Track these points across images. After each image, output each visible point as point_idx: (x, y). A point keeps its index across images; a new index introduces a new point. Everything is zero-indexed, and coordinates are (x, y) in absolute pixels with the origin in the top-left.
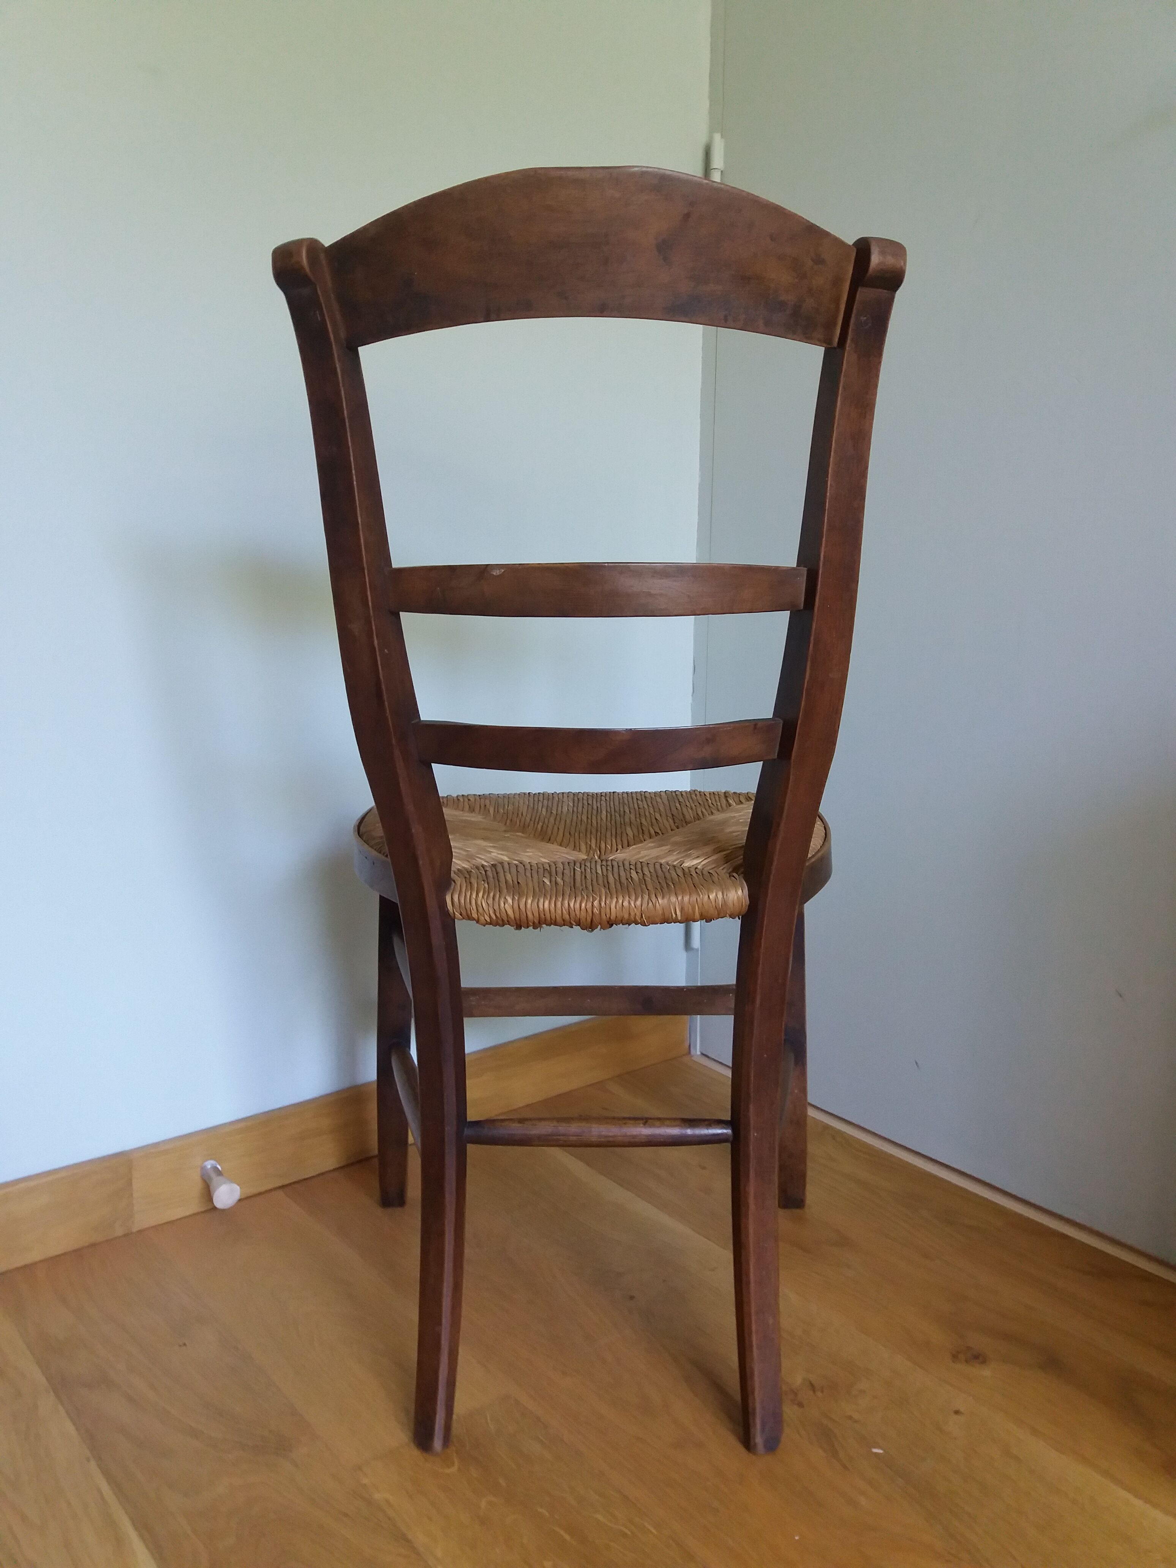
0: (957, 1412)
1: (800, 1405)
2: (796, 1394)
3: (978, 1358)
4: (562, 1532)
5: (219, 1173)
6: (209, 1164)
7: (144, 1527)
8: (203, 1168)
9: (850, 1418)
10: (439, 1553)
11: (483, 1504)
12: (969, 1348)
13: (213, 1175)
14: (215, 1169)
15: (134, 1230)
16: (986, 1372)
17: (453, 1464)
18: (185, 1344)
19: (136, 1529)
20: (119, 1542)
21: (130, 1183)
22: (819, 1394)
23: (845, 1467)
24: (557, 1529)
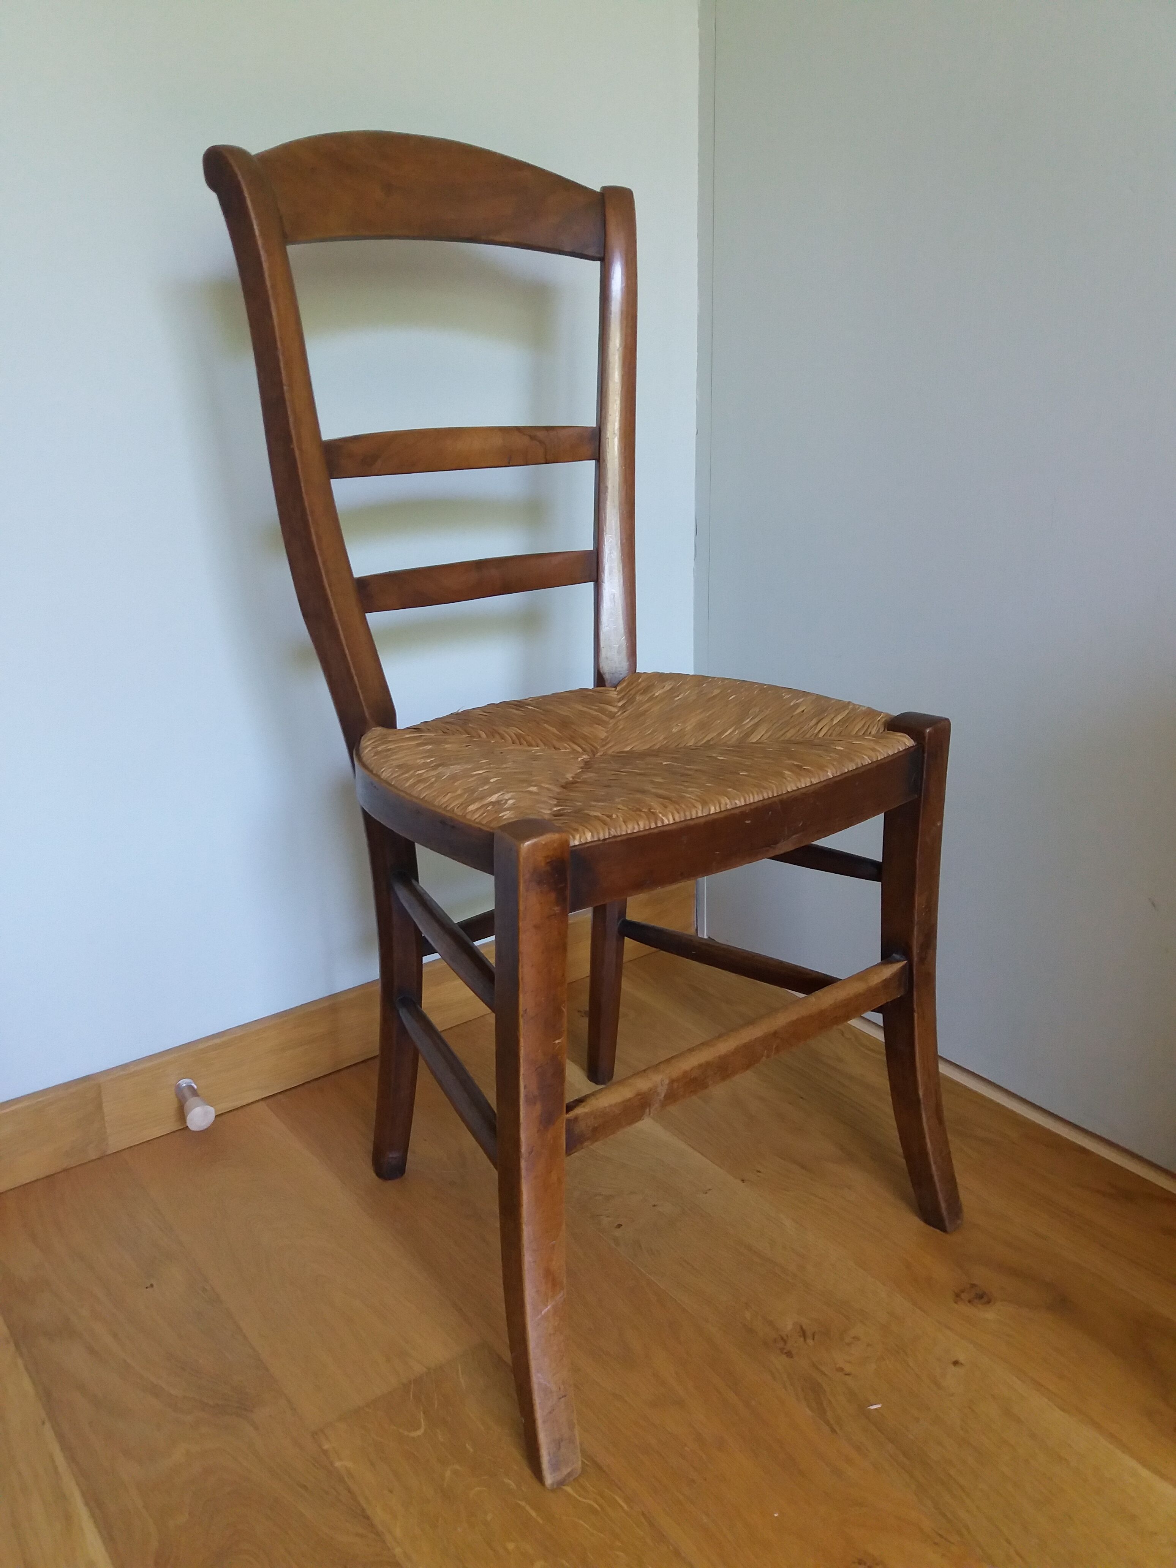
0: (956, 1363)
1: (789, 1354)
2: (785, 1342)
3: (982, 1297)
4: (528, 1508)
5: (195, 1093)
6: (184, 1083)
7: (94, 1501)
8: (178, 1088)
9: (841, 1370)
10: (398, 1532)
11: (448, 1473)
12: (973, 1286)
13: (187, 1093)
14: (190, 1087)
15: (109, 1152)
16: (989, 1315)
17: (419, 1428)
18: (152, 1286)
19: (87, 1504)
20: (68, 1518)
21: (100, 1107)
22: (810, 1342)
23: (833, 1431)
24: (523, 1503)
